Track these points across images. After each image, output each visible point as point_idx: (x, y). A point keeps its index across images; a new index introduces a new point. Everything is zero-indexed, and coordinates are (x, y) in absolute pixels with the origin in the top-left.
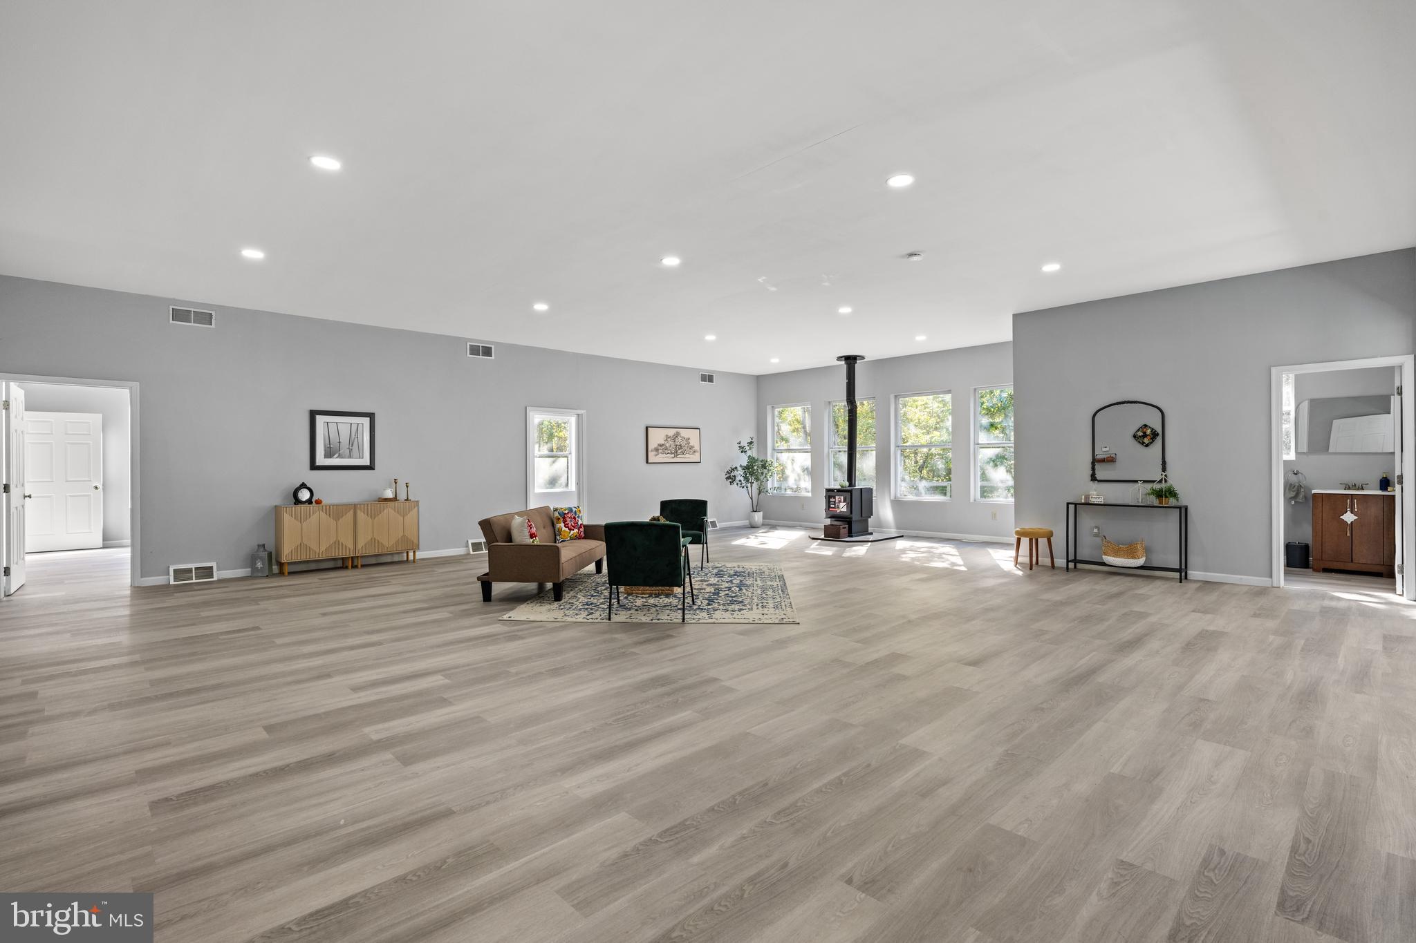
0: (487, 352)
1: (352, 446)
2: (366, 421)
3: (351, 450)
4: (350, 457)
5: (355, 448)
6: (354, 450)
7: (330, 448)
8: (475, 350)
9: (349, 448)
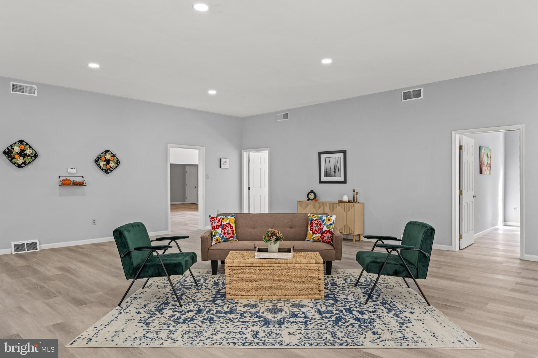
0: (418, 94)
1: (336, 170)
2: (342, 155)
3: (335, 172)
4: (335, 176)
5: (337, 171)
6: (336, 172)
7: (326, 171)
8: (407, 96)
9: (334, 171)
